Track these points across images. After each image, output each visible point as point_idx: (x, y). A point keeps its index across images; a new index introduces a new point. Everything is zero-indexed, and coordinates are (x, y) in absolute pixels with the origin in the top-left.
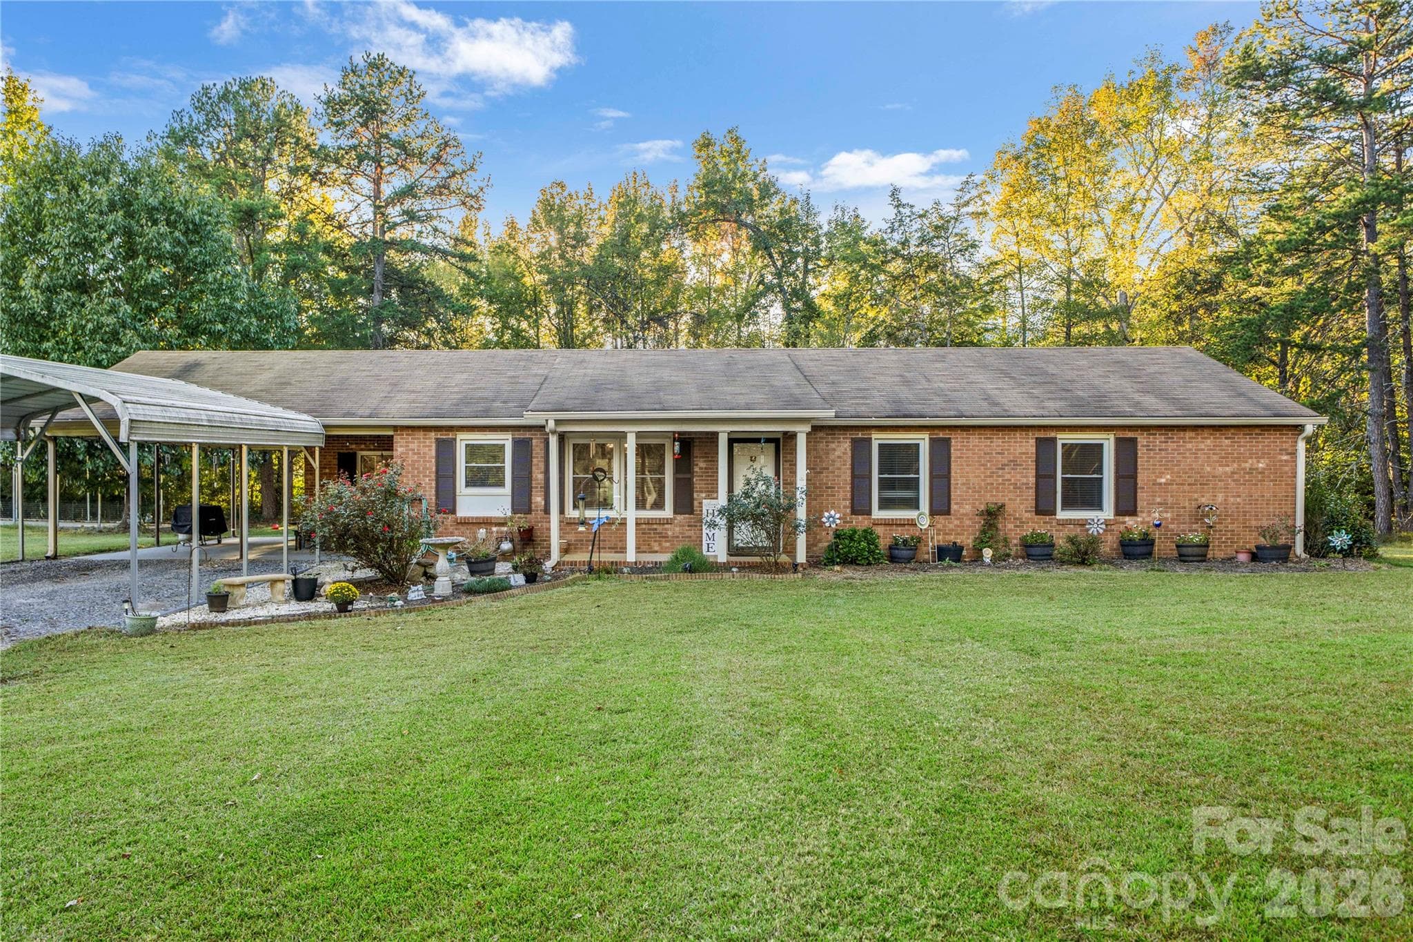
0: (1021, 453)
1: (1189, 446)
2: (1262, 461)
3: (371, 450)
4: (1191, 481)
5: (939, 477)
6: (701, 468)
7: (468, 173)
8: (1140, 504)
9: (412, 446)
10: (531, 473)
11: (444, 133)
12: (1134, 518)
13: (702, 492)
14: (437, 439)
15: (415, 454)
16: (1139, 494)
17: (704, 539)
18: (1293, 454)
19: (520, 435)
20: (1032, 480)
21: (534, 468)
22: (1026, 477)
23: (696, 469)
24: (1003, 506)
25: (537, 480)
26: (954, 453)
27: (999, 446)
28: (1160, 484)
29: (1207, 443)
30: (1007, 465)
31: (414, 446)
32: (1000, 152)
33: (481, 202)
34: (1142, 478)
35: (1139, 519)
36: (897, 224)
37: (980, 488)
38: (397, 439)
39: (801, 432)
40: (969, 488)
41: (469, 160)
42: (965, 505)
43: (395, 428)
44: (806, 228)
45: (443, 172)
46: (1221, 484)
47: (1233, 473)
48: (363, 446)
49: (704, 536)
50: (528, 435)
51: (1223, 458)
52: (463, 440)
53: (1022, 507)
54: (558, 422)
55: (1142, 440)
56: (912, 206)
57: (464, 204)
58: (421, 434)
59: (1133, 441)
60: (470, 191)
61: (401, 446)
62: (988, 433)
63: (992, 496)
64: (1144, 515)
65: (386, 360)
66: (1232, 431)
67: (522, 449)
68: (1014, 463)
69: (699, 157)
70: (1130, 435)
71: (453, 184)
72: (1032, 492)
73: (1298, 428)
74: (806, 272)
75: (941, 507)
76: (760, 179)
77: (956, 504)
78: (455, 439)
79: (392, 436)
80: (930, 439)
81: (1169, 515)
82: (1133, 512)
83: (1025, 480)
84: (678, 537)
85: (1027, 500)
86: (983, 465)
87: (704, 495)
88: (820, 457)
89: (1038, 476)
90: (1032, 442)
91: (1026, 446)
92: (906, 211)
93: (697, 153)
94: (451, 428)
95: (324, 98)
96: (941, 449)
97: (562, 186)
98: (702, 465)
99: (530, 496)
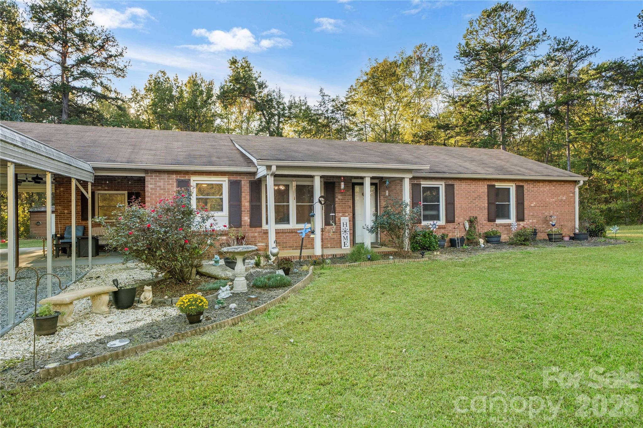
0: (482, 192)
1: (541, 189)
2: (564, 196)
3: (106, 190)
4: (542, 205)
5: (449, 204)
6: (339, 199)
7: (119, 57)
8: (526, 216)
9: (159, 184)
10: (241, 202)
11: (107, 33)
12: (523, 222)
13: (339, 213)
14: (177, 180)
15: (161, 189)
16: (525, 211)
17: (342, 240)
18: (574, 193)
19: (234, 178)
20: (486, 205)
21: (243, 199)
22: (484, 204)
23: (337, 200)
24: (476, 218)
25: (245, 206)
26: (456, 192)
27: (473, 188)
28: (532, 207)
29: (546, 188)
30: (477, 198)
31: (161, 184)
32: (357, 80)
33: (125, 73)
34: (526, 203)
35: (525, 223)
36: (322, 103)
37: (467, 209)
38: (148, 179)
39: (407, 178)
40: (462, 209)
41: (120, 50)
42: (461, 217)
43: (146, 171)
44: (278, 103)
45: (105, 54)
46: (552, 207)
47: (555, 201)
48: (100, 188)
49: (342, 237)
50: (239, 178)
51: (552, 195)
52: (194, 180)
53: (483, 218)
54: (278, 167)
55: (526, 186)
56: (330, 96)
57: (115, 73)
58: (165, 176)
59: (522, 186)
60: (119, 67)
61: (151, 184)
62: (469, 182)
63: (471, 213)
64: (527, 221)
65: (118, 132)
66: (555, 183)
67: (235, 187)
68: (479, 197)
69: (230, 67)
70: (521, 184)
71: (110, 62)
72: (486, 211)
73: (576, 182)
74: (279, 122)
75: (450, 219)
76: (258, 80)
77: (457, 217)
78: (190, 180)
79: (145, 177)
80: (446, 185)
81: (535, 221)
82: (523, 220)
83: (483, 205)
84: (327, 239)
85: (484, 215)
86: (467, 198)
87: (341, 214)
88: (398, 193)
89: (488, 203)
90: (486, 187)
91: (483, 189)
92: (326, 98)
93: (230, 66)
94: (187, 173)
95: (30, 4)
96: (450, 189)
97: (164, 73)
98: (340, 197)
99: (241, 216)
